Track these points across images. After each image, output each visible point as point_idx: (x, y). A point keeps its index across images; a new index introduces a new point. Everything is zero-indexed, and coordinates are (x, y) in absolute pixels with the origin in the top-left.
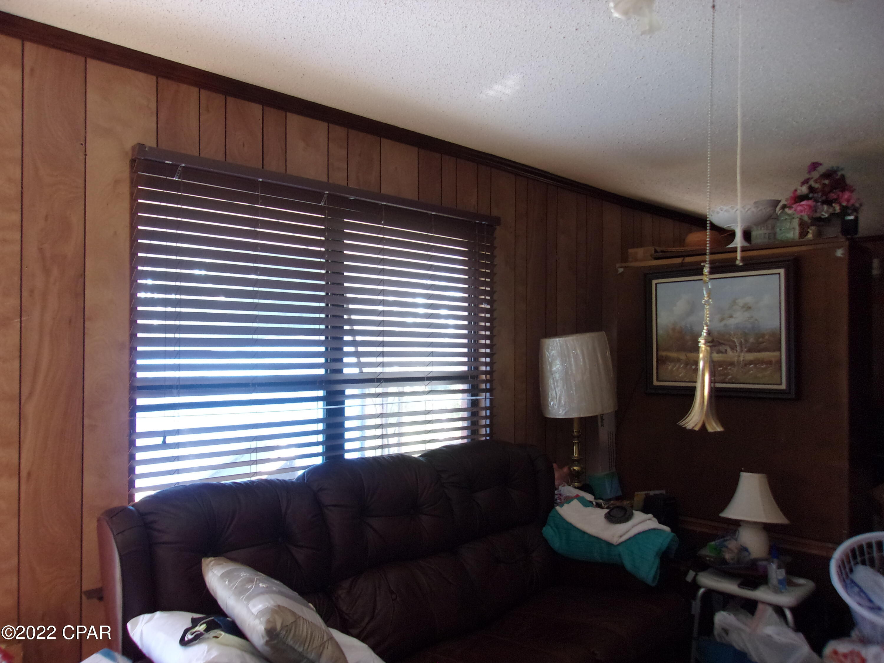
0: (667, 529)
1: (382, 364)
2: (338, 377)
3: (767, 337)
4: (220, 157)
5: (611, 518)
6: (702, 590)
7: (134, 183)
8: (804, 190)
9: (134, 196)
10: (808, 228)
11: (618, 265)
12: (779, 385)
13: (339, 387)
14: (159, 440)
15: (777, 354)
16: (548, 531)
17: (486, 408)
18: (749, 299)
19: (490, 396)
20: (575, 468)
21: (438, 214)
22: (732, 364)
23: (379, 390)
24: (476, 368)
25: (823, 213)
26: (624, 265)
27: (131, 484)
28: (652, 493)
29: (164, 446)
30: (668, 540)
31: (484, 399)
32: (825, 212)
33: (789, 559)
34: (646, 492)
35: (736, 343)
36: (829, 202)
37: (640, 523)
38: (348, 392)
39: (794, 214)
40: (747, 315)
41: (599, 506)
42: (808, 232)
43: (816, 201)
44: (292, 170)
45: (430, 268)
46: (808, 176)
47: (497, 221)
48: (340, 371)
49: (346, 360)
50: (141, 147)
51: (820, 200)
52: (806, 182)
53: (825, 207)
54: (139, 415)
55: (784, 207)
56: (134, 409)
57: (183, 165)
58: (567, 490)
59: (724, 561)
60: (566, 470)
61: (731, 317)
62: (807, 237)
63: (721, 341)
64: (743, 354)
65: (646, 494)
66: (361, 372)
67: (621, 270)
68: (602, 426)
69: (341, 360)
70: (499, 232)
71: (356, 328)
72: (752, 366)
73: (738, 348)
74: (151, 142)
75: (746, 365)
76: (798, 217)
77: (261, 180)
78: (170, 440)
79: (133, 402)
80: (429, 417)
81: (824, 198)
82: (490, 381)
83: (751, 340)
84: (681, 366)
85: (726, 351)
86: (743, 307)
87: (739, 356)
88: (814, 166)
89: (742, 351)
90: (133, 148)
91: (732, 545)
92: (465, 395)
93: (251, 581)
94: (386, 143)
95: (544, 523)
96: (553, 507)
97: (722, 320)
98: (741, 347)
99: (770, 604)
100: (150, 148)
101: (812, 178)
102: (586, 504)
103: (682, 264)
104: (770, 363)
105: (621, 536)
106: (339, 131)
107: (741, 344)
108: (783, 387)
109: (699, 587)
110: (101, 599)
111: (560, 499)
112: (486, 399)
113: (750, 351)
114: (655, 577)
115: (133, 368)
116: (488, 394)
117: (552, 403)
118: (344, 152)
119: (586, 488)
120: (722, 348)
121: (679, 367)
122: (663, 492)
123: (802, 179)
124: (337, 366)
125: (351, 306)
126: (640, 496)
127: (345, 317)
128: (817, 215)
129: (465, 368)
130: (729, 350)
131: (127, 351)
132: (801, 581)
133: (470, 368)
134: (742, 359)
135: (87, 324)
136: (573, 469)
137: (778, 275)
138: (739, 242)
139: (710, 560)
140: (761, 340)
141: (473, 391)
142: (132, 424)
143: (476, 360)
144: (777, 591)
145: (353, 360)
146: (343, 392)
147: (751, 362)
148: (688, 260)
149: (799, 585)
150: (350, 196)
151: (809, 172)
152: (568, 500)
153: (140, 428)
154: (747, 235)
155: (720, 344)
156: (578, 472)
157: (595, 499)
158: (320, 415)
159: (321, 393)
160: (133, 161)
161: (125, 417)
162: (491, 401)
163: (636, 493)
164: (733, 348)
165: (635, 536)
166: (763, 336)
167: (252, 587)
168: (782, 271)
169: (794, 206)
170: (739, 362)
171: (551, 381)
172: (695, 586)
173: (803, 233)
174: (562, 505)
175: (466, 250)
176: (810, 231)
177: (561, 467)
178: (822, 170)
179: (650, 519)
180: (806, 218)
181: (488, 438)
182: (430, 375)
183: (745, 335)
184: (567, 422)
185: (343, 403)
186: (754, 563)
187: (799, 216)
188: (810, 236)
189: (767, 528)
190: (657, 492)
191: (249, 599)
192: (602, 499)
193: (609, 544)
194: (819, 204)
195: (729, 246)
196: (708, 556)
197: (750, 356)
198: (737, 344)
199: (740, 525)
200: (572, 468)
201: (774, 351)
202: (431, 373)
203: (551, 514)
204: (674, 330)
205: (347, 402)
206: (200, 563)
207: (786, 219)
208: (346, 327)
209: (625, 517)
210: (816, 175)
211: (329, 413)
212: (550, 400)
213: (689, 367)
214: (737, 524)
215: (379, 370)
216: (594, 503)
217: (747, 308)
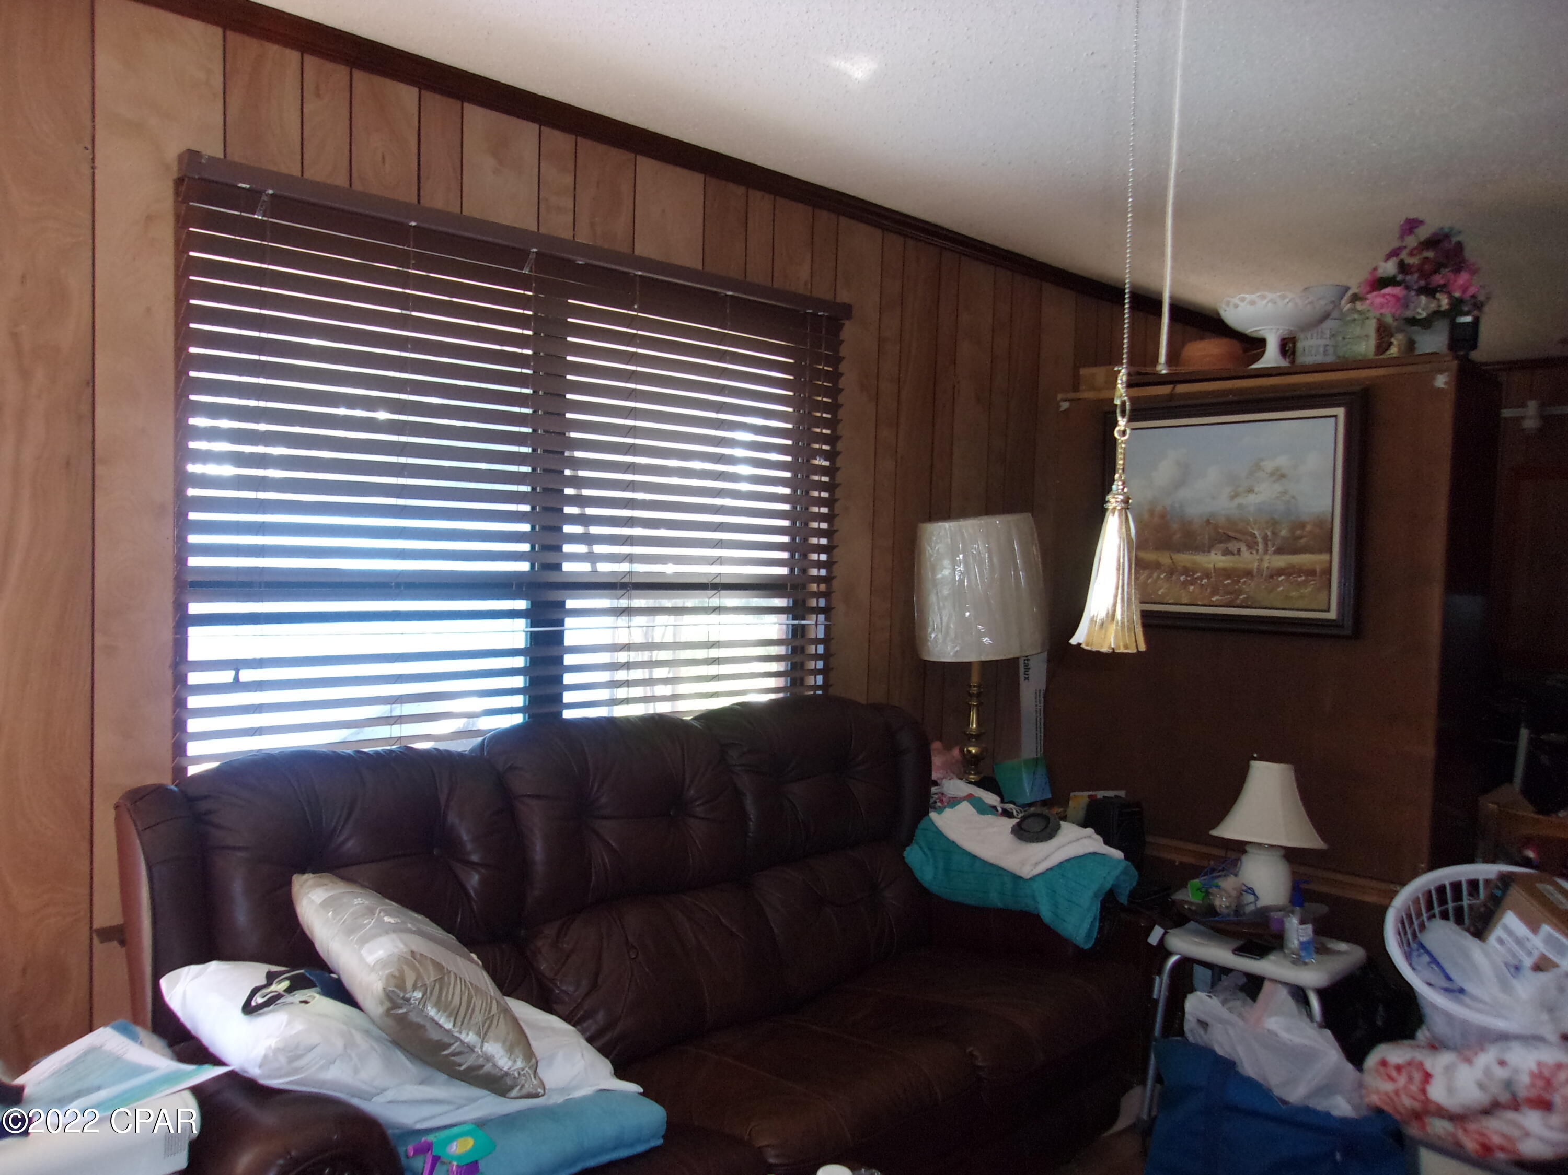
0: (1117, 854)
1: (630, 558)
2: (553, 577)
3: (1309, 528)
4: (341, 180)
5: (1023, 833)
6: (1173, 959)
7: (182, 220)
8: (1389, 268)
9: (183, 243)
10: (1392, 336)
11: (1060, 397)
12: (1325, 611)
13: (555, 595)
14: (226, 676)
15: (1324, 557)
16: (914, 855)
17: (817, 641)
18: (1282, 461)
19: (826, 619)
20: (970, 749)
21: (737, 294)
22: (1248, 573)
23: (623, 603)
24: (804, 571)
25: (1419, 310)
26: (1072, 395)
27: (179, 749)
28: (1100, 794)
29: (237, 686)
30: (1116, 873)
31: (816, 626)
32: (1422, 307)
33: (1323, 909)
34: (1091, 793)
35: (1256, 537)
36: (1430, 291)
37: (1070, 842)
38: (570, 604)
39: (1369, 311)
40: (1278, 487)
41: (1007, 814)
42: (1390, 344)
43: (1408, 288)
44: (472, 209)
45: (721, 390)
46: (1396, 244)
47: (846, 311)
48: (558, 567)
49: (567, 548)
50: (191, 157)
51: (1416, 287)
52: (1394, 253)
53: (1423, 298)
54: (195, 634)
55: (1355, 298)
56: (183, 621)
57: (271, 192)
58: (955, 787)
59: (1211, 911)
60: (956, 752)
61: (1250, 491)
62: (1388, 352)
63: (1231, 534)
64: (1267, 557)
65: (1090, 796)
66: (594, 571)
67: (1065, 405)
68: (1026, 679)
69: (559, 548)
70: (849, 331)
71: (586, 492)
72: (1283, 577)
73: (1261, 547)
74: (212, 148)
75: (1271, 577)
76: (1374, 317)
77: (413, 224)
78: (246, 675)
79: (180, 607)
80: (714, 653)
81: (1422, 283)
82: (826, 595)
83: (1284, 533)
84: (1162, 576)
85: (1239, 551)
86: (1272, 474)
87: (1261, 560)
88: (1411, 225)
89: (1266, 551)
90: (180, 157)
91: (1229, 884)
92: (783, 618)
93: (371, 911)
94: (646, 166)
95: (909, 841)
96: (927, 813)
97: (1235, 496)
98: (1266, 544)
99: (1285, 984)
100: (212, 159)
101: (1405, 247)
102: (983, 808)
103: (1171, 396)
104: (1311, 573)
105: (1037, 864)
106: (560, 140)
107: (1265, 538)
108: (1332, 615)
109: (1169, 954)
110: (123, 943)
111: (941, 801)
112: (816, 625)
113: (1280, 551)
114: (1088, 935)
115: (182, 550)
116: (821, 617)
117: (933, 636)
118: (568, 180)
119: (988, 783)
120: (1233, 546)
121: (1159, 577)
122: (1122, 793)
123: (1387, 250)
124: (551, 558)
125: (578, 454)
126: (1079, 800)
127: (567, 472)
128: (1409, 314)
129: (783, 571)
130: (1244, 549)
131: (170, 520)
132: (1343, 946)
133: (792, 570)
134: (1266, 565)
135: (99, 470)
136: (969, 752)
137: (1333, 419)
138: (1271, 357)
139: (1189, 909)
140: (1299, 532)
141: (797, 610)
142: (180, 645)
143: (804, 556)
144: (1298, 961)
145: (581, 549)
146: (562, 604)
147: (1280, 572)
148: (1181, 388)
149: (1339, 953)
150: (579, 258)
151: (1402, 237)
152: (954, 802)
153: (193, 654)
154: (1288, 346)
155: (1230, 538)
156: (975, 756)
157: (1003, 801)
158: (520, 641)
159: (521, 604)
160: (179, 182)
161: (167, 635)
162: (827, 629)
163: (1072, 794)
164: (1252, 546)
165: (1060, 865)
166: (1302, 525)
167: (370, 923)
168: (1340, 412)
169: (1369, 296)
170: (1260, 570)
171: (933, 598)
172: (1163, 951)
173: (1383, 346)
174: (940, 810)
175: (791, 361)
176: (1395, 343)
177: (948, 748)
178: (1423, 233)
179: (1090, 837)
180: (1389, 319)
181: (820, 692)
182: (717, 581)
183: (1274, 524)
184: (960, 669)
185: (561, 623)
186: (1264, 913)
187: (1377, 314)
188: (1394, 351)
189: (1291, 855)
190: (1110, 794)
191: (363, 941)
192: (1014, 803)
193: (1016, 878)
194: (1413, 293)
195: (1254, 366)
196: (1186, 902)
197: (1281, 561)
198: (1259, 539)
199: (1244, 852)
200: (965, 750)
201: (1320, 551)
202: (719, 577)
203: (922, 825)
204: (1152, 512)
205: (569, 622)
206: (289, 883)
207: (1355, 320)
208: (569, 491)
209: (1046, 832)
210: (1411, 241)
211: (535, 639)
212: (930, 630)
213: (1174, 578)
214: (1240, 848)
215: (624, 567)
216: (1000, 810)
217: (1279, 475)
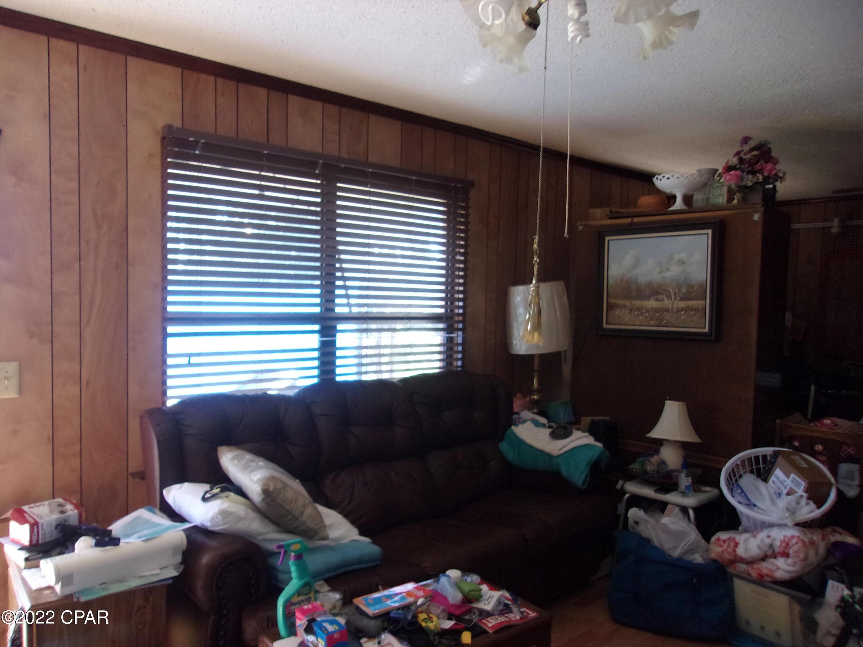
0: (600, 445)
1: (367, 305)
2: (330, 314)
3: (696, 288)
4: (232, 134)
5: (555, 435)
6: (627, 495)
7: (164, 156)
8: (735, 161)
9: (165, 166)
10: (735, 195)
11: (578, 223)
12: (702, 328)
13: (331, 323)
14: (184, 360)
15: (703, 302)
16: (504, 446)
17: (458, 345)
18: (683, 255)
19: (463, 334)
20: (535, 397)
21: (418, 178)
22: (667, 310)
23: (364, 326)
24: (452, 311)
25: (748, 182)
26: (583, 223)
27: (164, 393)
28: (597, 418)
29: (189, 365)
30: (598, 453)
31: (459, 337)
32: (749, 180)
33: (699, 471)
34: (592, 418)
35: (671, 293)
36: (753, 173)
37: (576, 440)
38: (339, 327)
39: (724, 182)
40: (681, 268)
41: (550, 427)
42: (734, 199)
43: (743, 171)
44: (292, 144)
46: (739, 149)
47: (472, 184)
48: (333, 310)
49: (337, 301)
50: (169, 128)
51: (747, 170)
52: (738, 153)
53: (750, 176)
54: (169, 340)
55: (720, 175)
56: (165, 336)
57: (203, 141)
58: (526, 414)
59: (646, 472)
60: (528, 399)
61: (668, 270)
62: (733, 203)
63: (660, 291)
64: (676, 302)
65: (591, 419)
66: (351, 311)
67: (581, 228)
69: (333, 301)
70: (473, 193)
71: (346, 274)
72: (683, 312)
73: (673, 297)
74: (177, 123)
75: (678, 311)
76: (727, 185)
77: (266, 152)
78: (194, 360)
79: (164, 329)
80: (408, 350)
81: (750, 168)
82: (463, 322)
83: (684, 290)
84: (627, 312)
85: (663, 299)
86: (678, 262)
87: (673, 304)
88: (746, 140)
89: (675, 299)
90: (164, 128)
91: (654, 459)
92: (442, 333)
93: (253, 461)
94: (374, 119)
95: (502, 439)
96: (511, 427)
97: (661, 272)
98: (675, 295)
99: (678, 506)
100: (178, 128)
101: (743, 151)
102: (537, 424)
103: (631, 224)
104: (697, 310)
105: (560, 449)
106: (333, 109)
107: (675, 293)
108: (706, 330)
109: (625, 493)
110: (143, 478)
111: (519, 421)
112: (457, 336)
113: (682, 299)
114: (584, 482)
115: (164, 302)
116: (460, 333)
117: (515, 341)
118: (336, 127)
119: (542, 413)
120: (660, 297)
121: (625, 312)
122: (608, 418)
123: (735, 151)
124: (330, 306)
125: (342, 257)
126: (586, 420)
127: (337, 265)
128: (743, 183)
129: (442, 311)
130: (665, 298)
131: (160, 290)
132: (708, 489)
133: (446, 311)
134: (675, 306)
135: (130, 268)
136: (534, 398)
137: (707, 235)
138: (679, 204)
139: (636, 472)
140: (691, 290)
141: (450, 329)
142: (164, 347)
143: (452, 303)
144: (684, 494)
145: (344, 301)
146: (335, 327)
147: (682, 309)
148: (636, 220)
149: (706, 492)
150: (341, 164)
151: (742, 146)
152: (524, 421)
153: (169, 351)
154: (688, 199)
155: (658, 293)
156: (537, 400)
157: (549, 421)
158: (316, 345)
159: (316, 327)
160: (163, 139)
161: (159, 342)
162: (464, 339)
163: (582, 418)
164: (669, 297)
165: (572, 450)
166: (693, 287)
167: (253, 465)
168: (710, 232)
169: (724, 175)
170: (672, 308)
172: (623, 492)
173: (730, 199)
175: (446, 209)
176: (736, 198)
177: (524, 396)
178: (752, 144)
179: (587, 437)
180: (734, 186)
181: (460, 369)
182: (409, 316)
183: (679, 286)
184: (528, 359)
185: (334, 336)
186: (669, 473)
187: (728, 184)
188: (735, 202)
189: (684, 446)
190: (602, 418)
191: (251, 471)
192: (555, 422)
193: (550, 456)
194: (745, 174)
195: (671, 209)
196: (634, 469)
197: (682, 304)
198: (672, 293)
199: (662, 445)
200: (532, 397)
201: (701, 300)
202: (409, 314)
203: (508, 432)
204: (622, 280)
205: (339, 336)
206: (216, 451)
207: (718, 186)
208: (338, 274)
209: (566, 435)
210: (746, 148)
211: (324, 344)
212: (514, 339)
213: (633, 312)
214: (660, 443)
215: (365, 310)
216: (547, 426)
217: (681, 262)
